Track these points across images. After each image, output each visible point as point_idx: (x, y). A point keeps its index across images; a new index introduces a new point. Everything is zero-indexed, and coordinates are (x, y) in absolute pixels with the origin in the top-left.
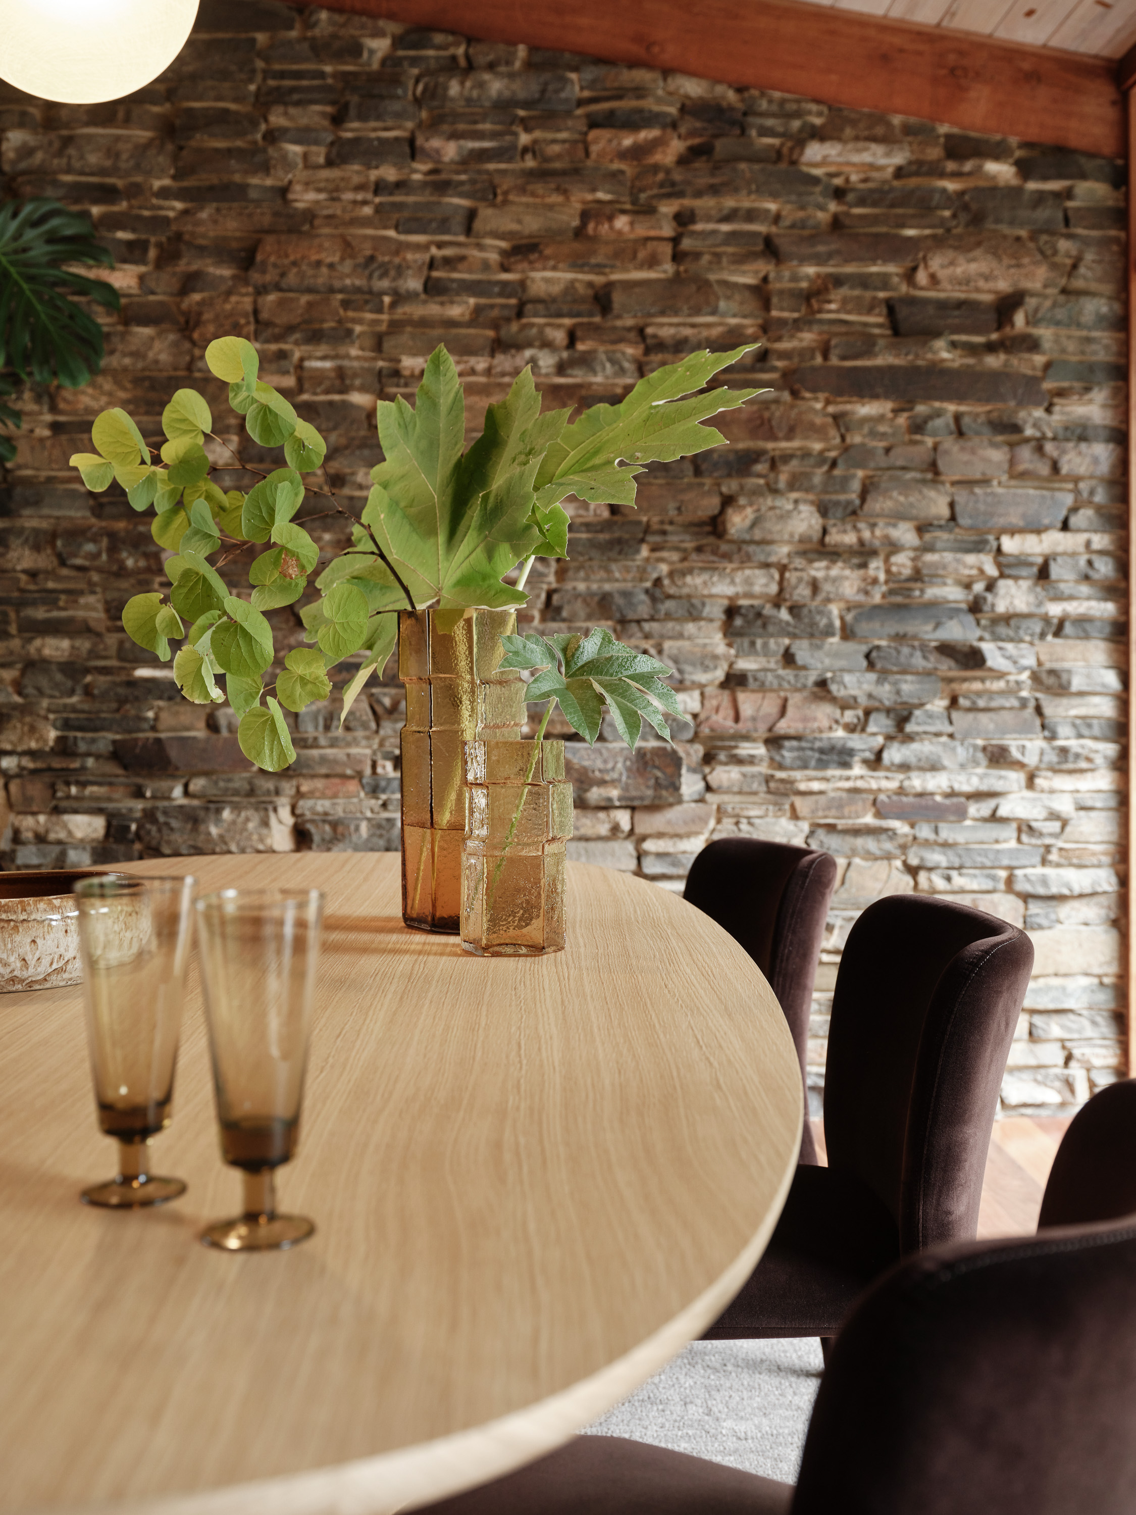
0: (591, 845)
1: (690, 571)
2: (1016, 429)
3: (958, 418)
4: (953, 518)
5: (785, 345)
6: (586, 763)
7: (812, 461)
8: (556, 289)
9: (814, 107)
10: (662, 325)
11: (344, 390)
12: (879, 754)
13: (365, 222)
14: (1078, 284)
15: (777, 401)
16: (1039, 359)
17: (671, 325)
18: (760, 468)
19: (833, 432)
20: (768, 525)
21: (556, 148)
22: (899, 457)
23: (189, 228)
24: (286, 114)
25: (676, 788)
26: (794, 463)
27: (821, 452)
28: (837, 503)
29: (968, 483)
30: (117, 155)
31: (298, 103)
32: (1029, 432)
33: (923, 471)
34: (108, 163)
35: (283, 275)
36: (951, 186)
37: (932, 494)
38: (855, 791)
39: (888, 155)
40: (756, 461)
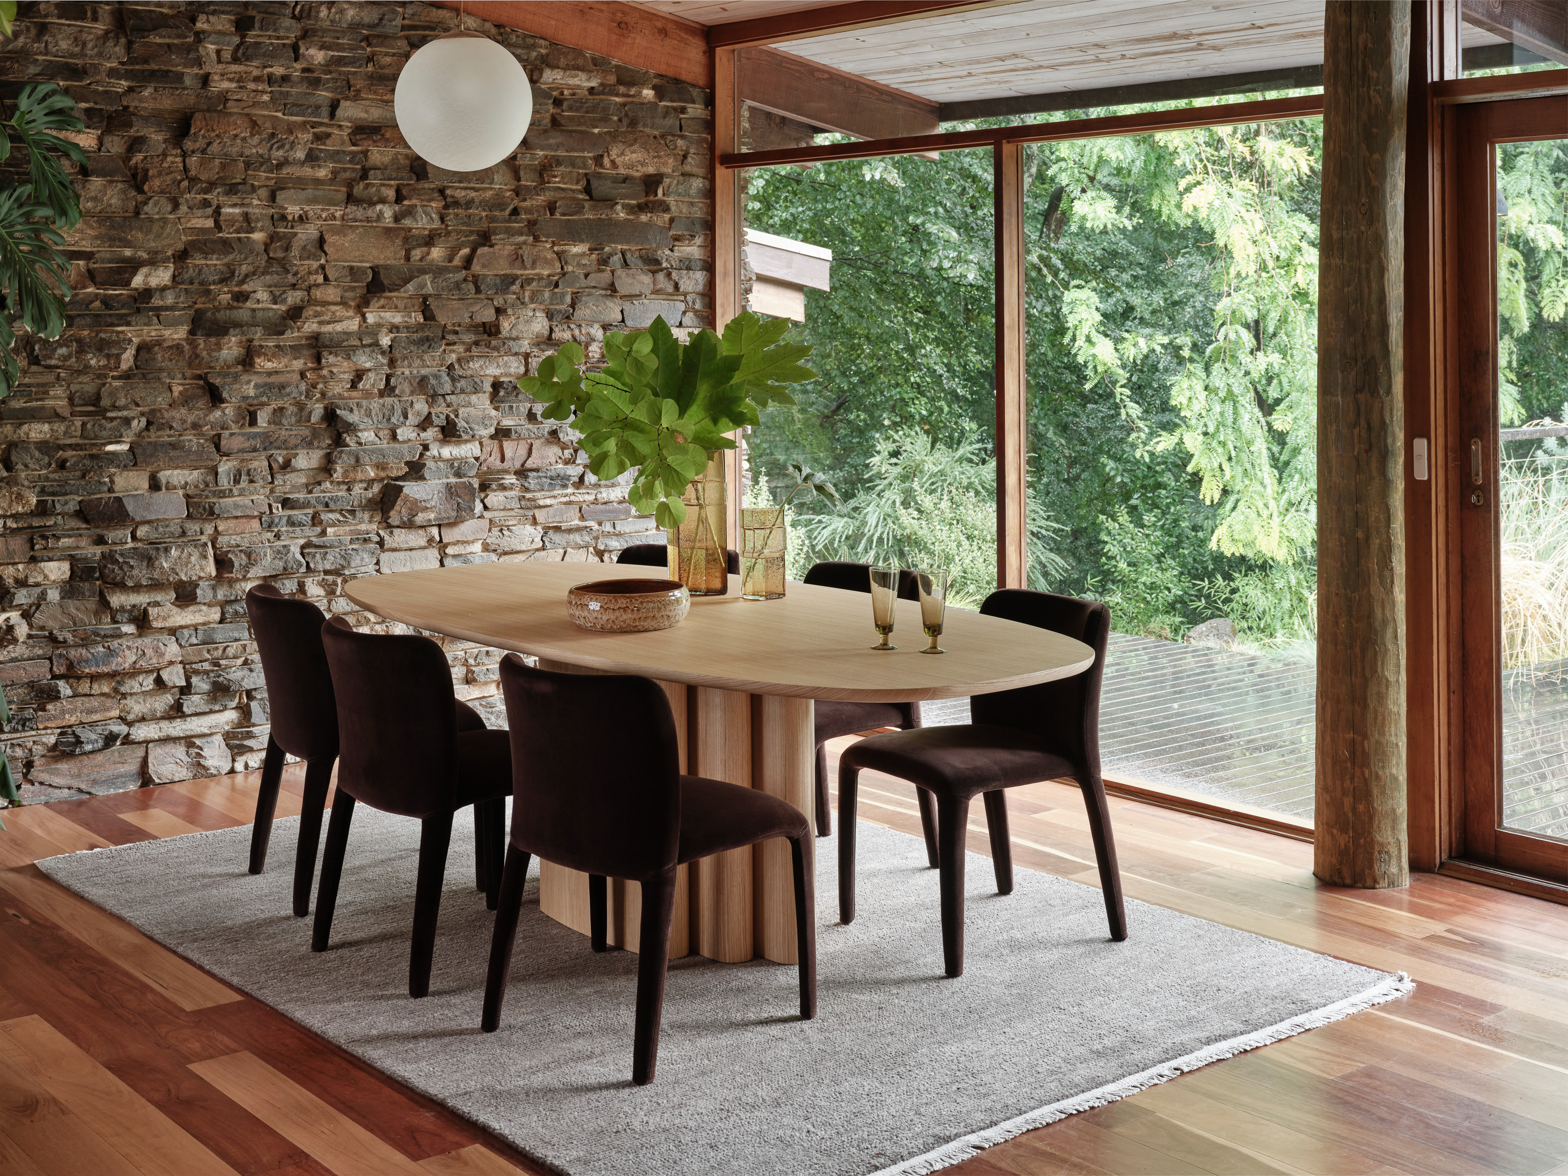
0: (414, 552)
1: (472, 357)
2: (657, 262)
3: (623, 253)
4: (623, 321)
5: (527, 204)
6: (417, 497)
7: (543, 283)
8: (386, 160)
9: (543, 42)
10: (457, 188)
11: (251, 230)
12: (582, 478)
13: (264, 105)
14: (687, 168)
15: (525, 243)
16: (667, 217)
17: (461, 188)
18: (514, 288)
19: (558, 265)
20: (520, 327)
21: (388, 59)
22: (593, 280)
23: (136, 103)
24: (208, 21)
25: (473, 510)
26: (534, 284)
27: (549, 276)
28: (559, 312)
29: (630, 297)
30: (84, 44)
31: (214, 13)
32: (664, 265)
33: (605, 289)
34: (77, 50)
35: (209, 144)
36: (617, 99)
37: (611, 305)
38: (570, 503)
39: (588, 80)
40: (513, 283)
